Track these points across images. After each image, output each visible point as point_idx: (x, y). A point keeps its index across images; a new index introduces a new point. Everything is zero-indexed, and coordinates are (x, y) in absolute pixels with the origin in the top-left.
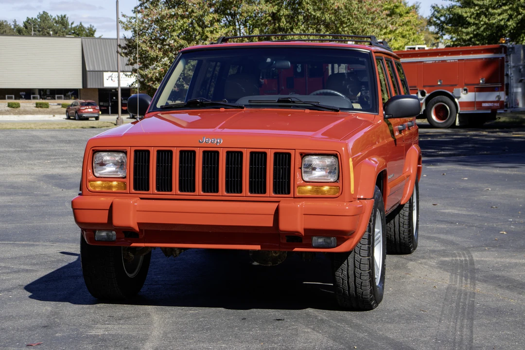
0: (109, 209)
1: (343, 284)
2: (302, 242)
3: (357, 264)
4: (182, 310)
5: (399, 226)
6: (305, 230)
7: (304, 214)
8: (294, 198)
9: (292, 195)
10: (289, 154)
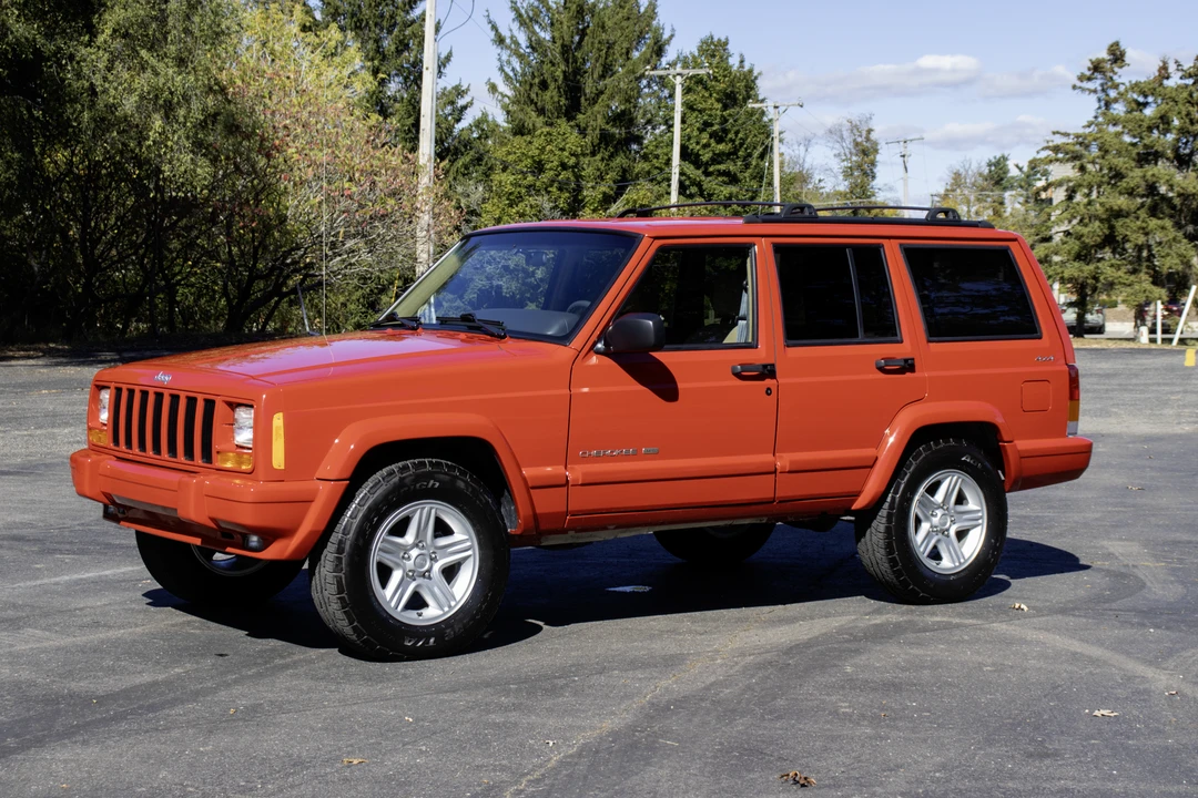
6: (213, 520)
7: (206, 495)
9: (212, 464)
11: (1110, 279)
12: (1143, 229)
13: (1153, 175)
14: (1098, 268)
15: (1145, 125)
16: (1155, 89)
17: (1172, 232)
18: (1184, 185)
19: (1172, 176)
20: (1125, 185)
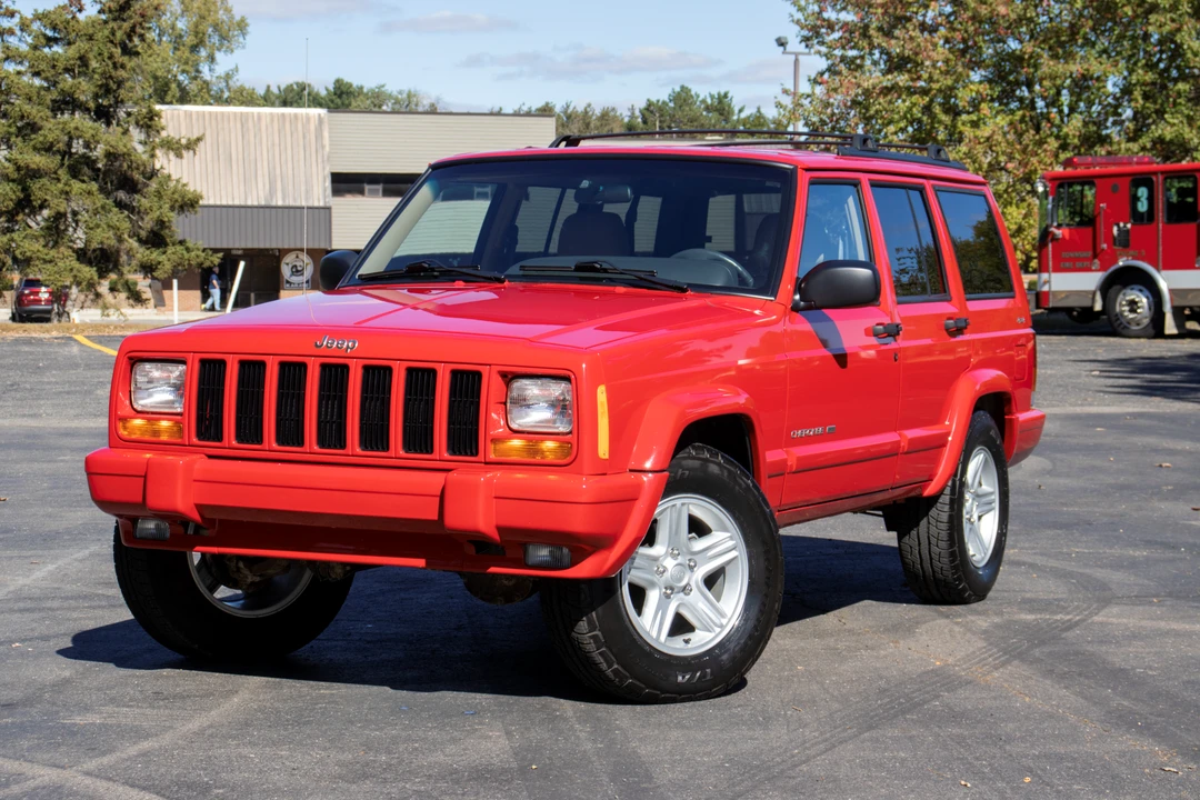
0: (144, 474)
2: (505, 554)
5: (930, 543)
6: (500, 529)
7: (496, 498)
9: (481, 457)
10: (478, 374)
11: (28, 254)
12: (67, 193)
13: (77, 128)
14: (12, 240)
15: (61, 66)
16: (68, 23)
17: (100, 200)
18: (113, 143)
19: (97, 130)
20: (41, 139)
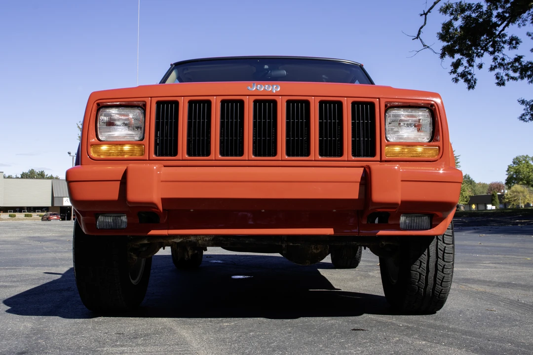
0: (120, 179)
1: (419, 280)
2: (387, 222)
3: (440, 254)
4: (211, 321)
7: (402, 181)
8: (381, 161)
9: (377, 157)
10: (372, 105)
